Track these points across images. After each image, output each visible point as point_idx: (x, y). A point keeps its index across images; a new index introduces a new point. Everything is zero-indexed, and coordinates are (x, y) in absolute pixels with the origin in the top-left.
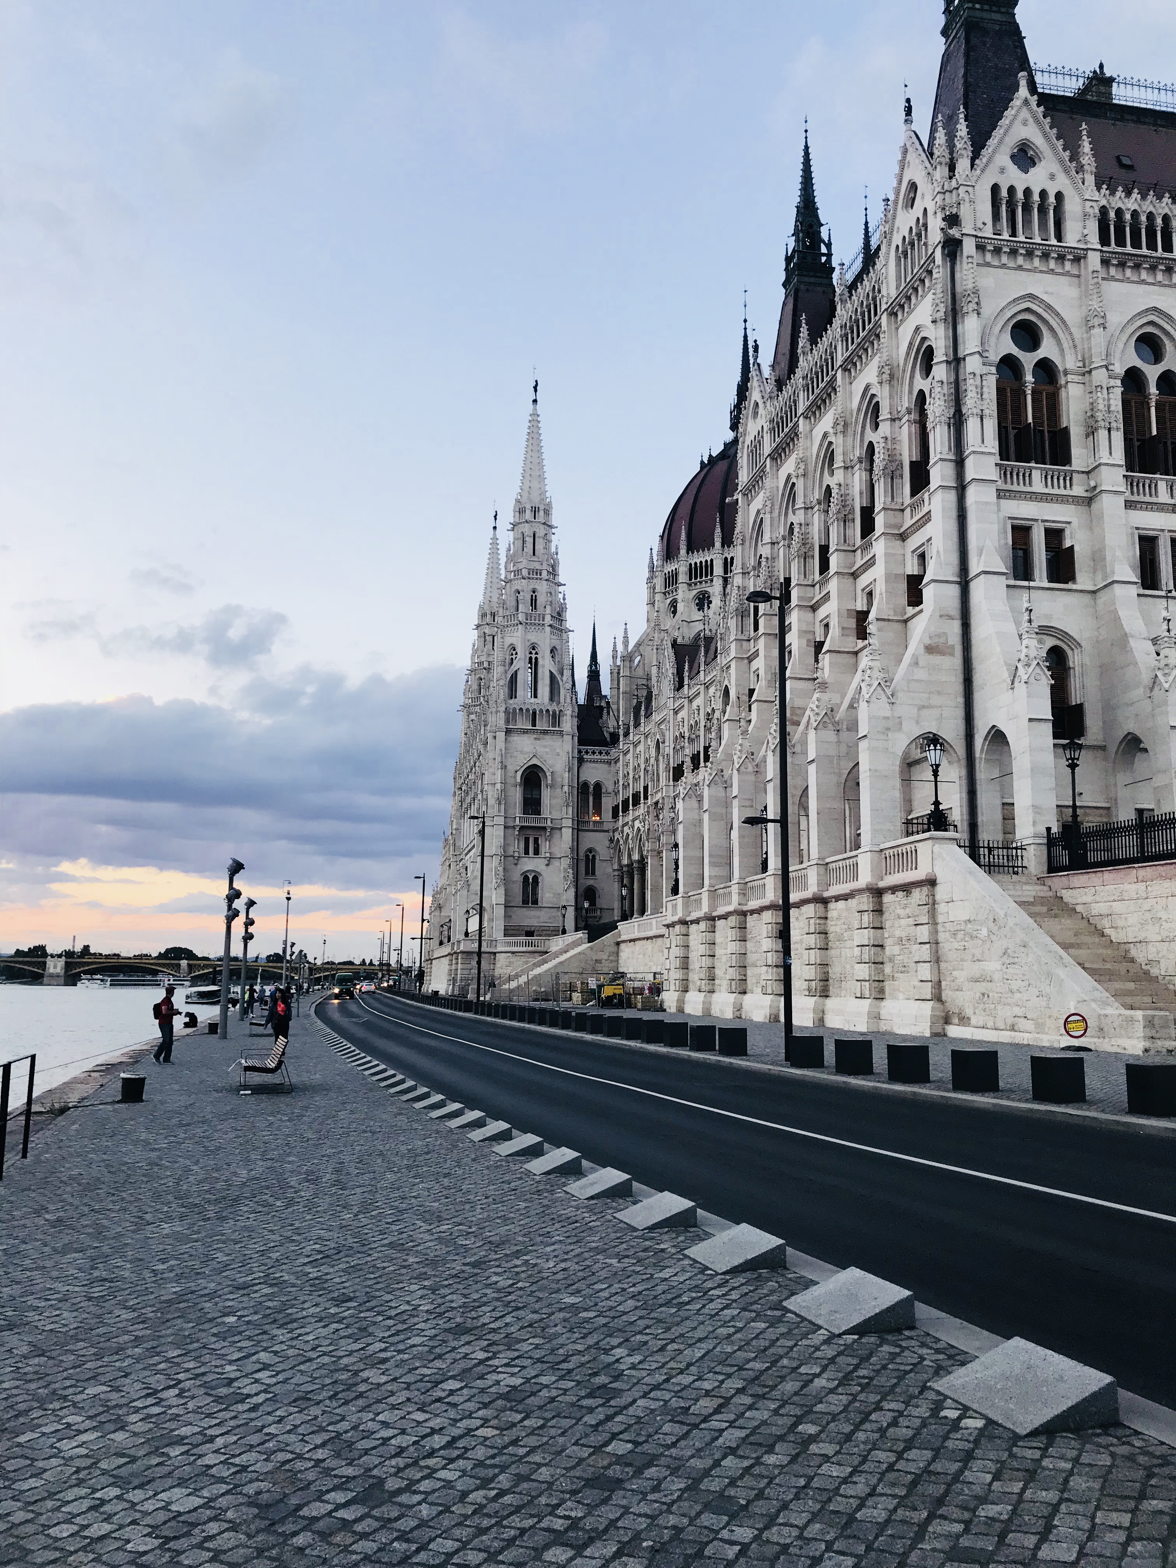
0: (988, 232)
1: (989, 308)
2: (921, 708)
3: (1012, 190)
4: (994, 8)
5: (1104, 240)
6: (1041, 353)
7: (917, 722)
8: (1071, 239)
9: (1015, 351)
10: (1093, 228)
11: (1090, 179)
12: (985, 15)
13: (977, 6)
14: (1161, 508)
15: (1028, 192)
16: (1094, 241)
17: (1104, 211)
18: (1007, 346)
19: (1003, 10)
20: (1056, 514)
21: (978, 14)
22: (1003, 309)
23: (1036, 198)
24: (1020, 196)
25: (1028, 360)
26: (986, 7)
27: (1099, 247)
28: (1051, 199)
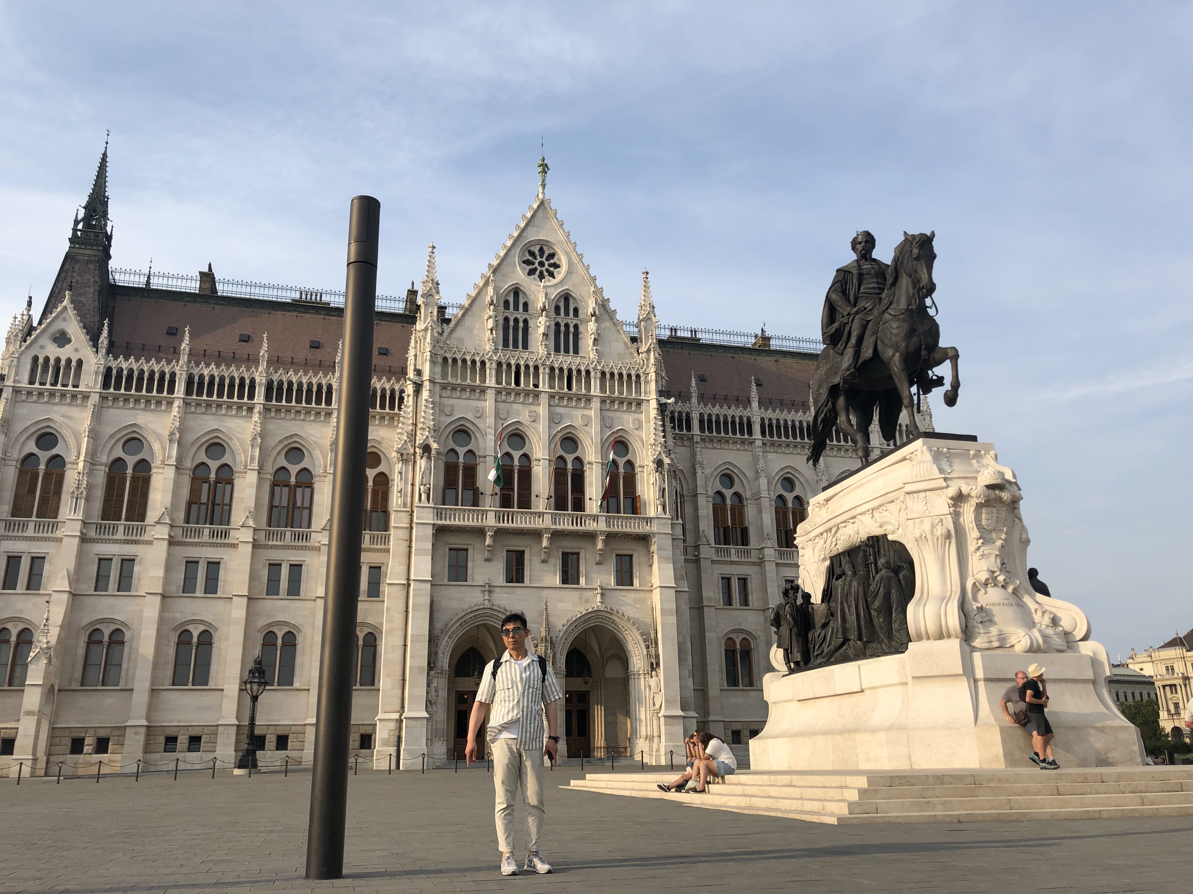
0: (24, 384)
1: (17, 428)
3: (47, 359)
4: (88, 247)
5: (106, 385)
6: (54, 451)
8: (82, 388)
9: (36, 450)
10: (99, 379)
11: (102, 351)
12: (81, 251)
13: (77, 246)
14: (116, 541)
15: (58, 360)
16: (98, 387)
17: (109, 370)
18: (31, 447)
19: (95, 248)
20: (40, 548)
21: (75, 250)
22: (28, 427)
23: (63, 363)
24: (52, 362)
25: (44, 456)
26: (83, 247)
27: (99, 391)
28: (74, 364)
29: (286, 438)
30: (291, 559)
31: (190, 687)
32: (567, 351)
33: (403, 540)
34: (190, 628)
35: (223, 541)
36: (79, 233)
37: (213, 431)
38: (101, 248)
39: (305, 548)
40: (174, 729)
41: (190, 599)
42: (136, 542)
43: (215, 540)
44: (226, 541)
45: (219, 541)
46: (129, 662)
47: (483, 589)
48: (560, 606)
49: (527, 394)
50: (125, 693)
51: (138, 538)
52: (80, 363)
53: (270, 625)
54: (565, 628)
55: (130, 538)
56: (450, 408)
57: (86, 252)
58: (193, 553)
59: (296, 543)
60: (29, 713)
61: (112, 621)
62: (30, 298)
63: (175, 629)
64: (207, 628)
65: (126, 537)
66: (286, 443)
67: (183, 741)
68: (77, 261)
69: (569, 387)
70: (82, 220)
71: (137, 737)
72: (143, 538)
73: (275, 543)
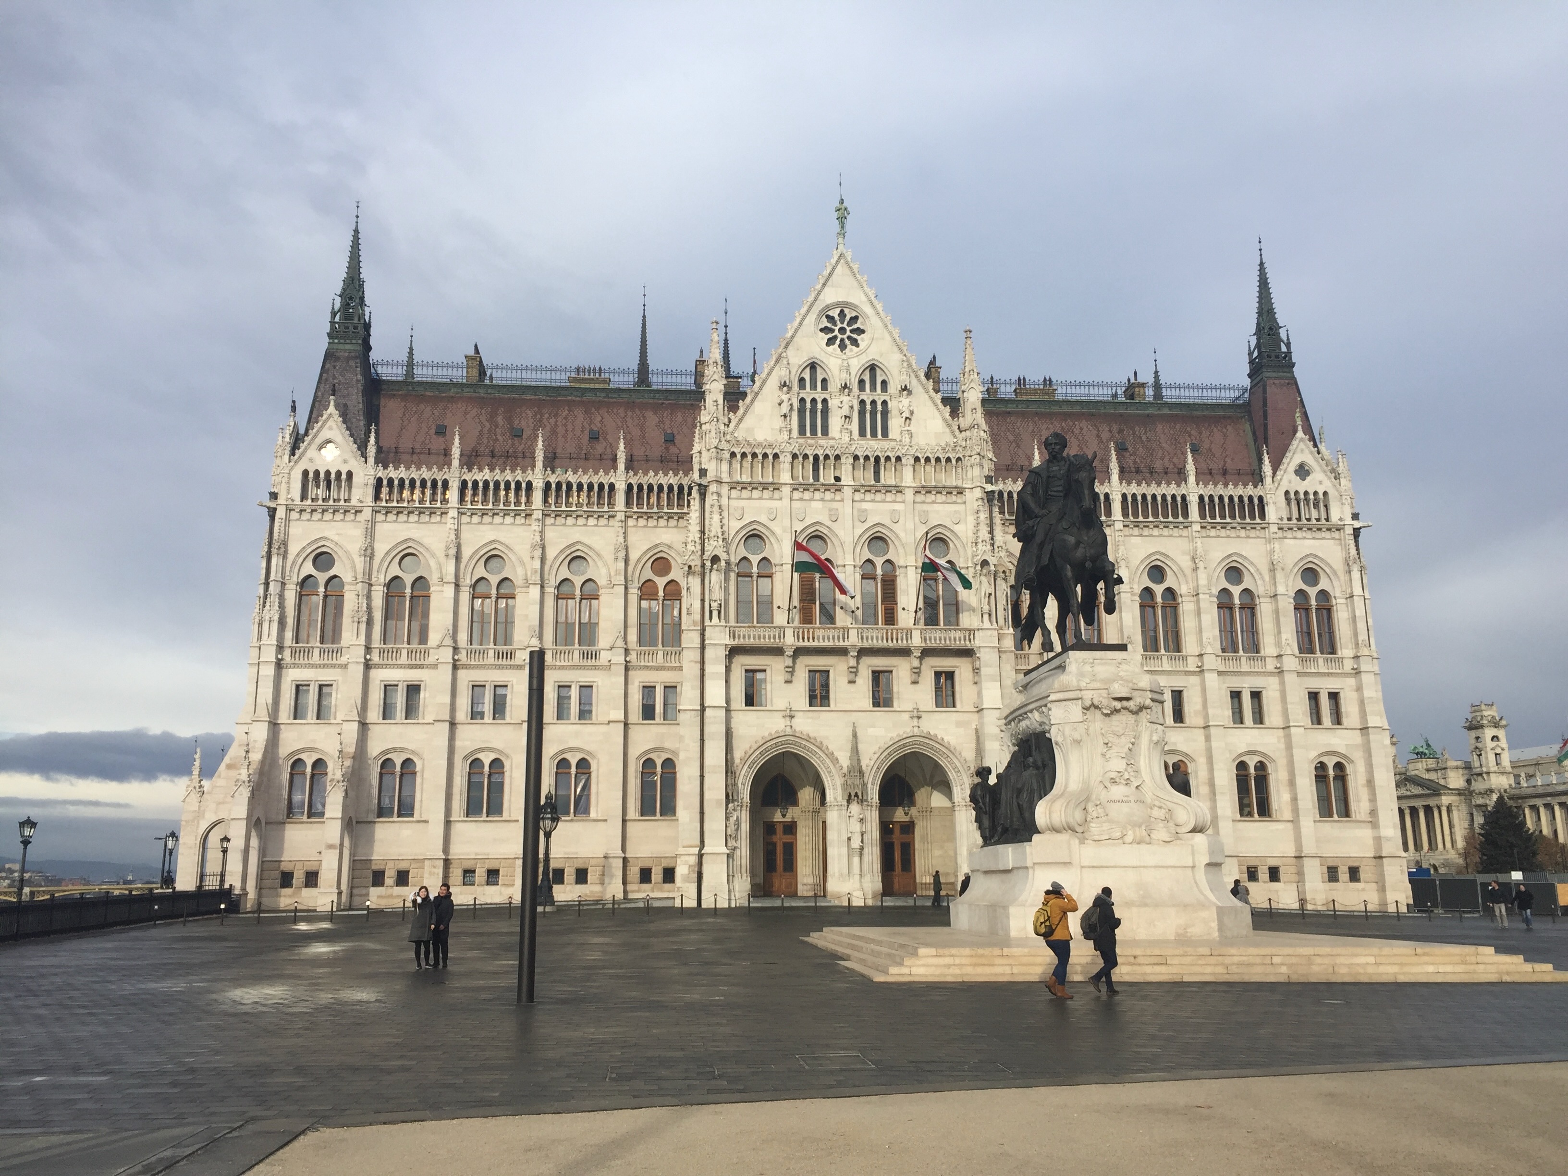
0: (297, 501)
1: (294, 549)
2: (219, 803)
3: (317, 473)
4: (348, 341)
5: (377, 497)
6: (332, 573)
7: (216, 813)
8: (354, 502)
9: (314, 572)
10: (370, 491)
11: (371, 460)
12: (341, 347)
13: (336, 341)
14: (401, 666)
15: (328, 473)
16: (369, 500)
17: (379, 481)
18: (308, 568)
19: (354, 341)
20: (325, 676)
21: (336, 346)
22: (304, 548)
23: (333, 476)
24: (322, 475)
25: (322, 577)
26: (342, 341)
27: (371, 504)
28: (344, 476)
29: (568, 547)
30: (580, 680)
31: (484, 817)
32: (874, 434)
33: (696, 662)
34: (481, 756)
35: (509, 662)
36: (337, 326)
37: (491, 542)
38: (360, 342)
39: (595, 668)
40: (473, 862)
41: (478, 726)
42: (420, 667)
43: (500, 662)
44: (512, 663)
45: (504, 662)
46: (422, 793)
47: (784, 713)
48: (871, 731)
49: (827, 488)
50: (421, 825)
51: (422, 662)
52: (350, 475)
53: (563, 752)
54: (876, 756)
55: (414, 662)
56: (740, 512)
57: (348, 347)
58: (478, 676)
59: (585, 663)
60: (331, 847)
61: (402, 750)
62: (294, 402)
63: (466, 758)
64: (498, 756)
65: (409, 662)
66: (569, 552)
67: (480, 875)
68: (338, 359)
69: (877, 478)
70: (339, 311)
71: (436, 870)
72: (426, 662)
73: (563, 663)
